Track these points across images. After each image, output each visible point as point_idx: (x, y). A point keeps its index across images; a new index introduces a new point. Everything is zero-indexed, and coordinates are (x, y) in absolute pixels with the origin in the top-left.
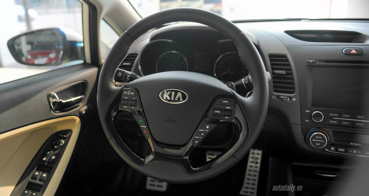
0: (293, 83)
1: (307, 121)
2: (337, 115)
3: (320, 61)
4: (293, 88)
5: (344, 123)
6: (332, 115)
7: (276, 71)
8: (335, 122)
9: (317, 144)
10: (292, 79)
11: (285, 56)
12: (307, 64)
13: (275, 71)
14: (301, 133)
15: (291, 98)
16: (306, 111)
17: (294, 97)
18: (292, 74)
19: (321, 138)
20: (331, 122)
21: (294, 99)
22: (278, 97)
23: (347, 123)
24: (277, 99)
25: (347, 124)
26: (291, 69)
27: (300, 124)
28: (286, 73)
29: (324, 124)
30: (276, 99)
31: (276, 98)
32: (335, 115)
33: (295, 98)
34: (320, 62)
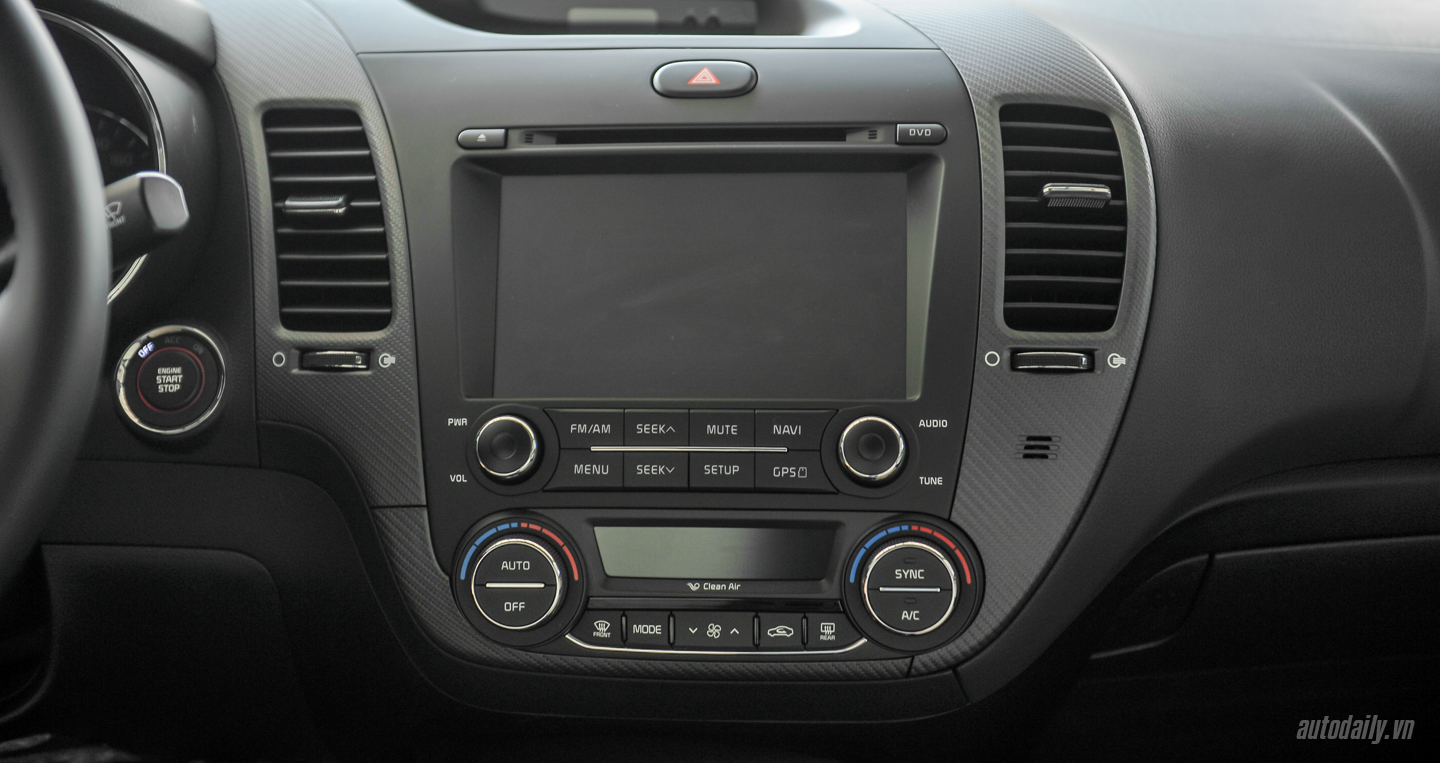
0: (383, 269)
1: (460, 478)
2: (607, 429)
3: (531, 133)
4: (385, 297)
5: (643, 470)
6: (582, 429)
7: (295, 204)
8: (597, 470)
9: (511, 607)
10: (381, 242)
11: (350, 115)
12: (462, 152)
13: (288, 203)
14: (434, 557)
15: (368, 353)
16: (450, 421)
17: (388, 346)
18: (378, 216)
19: (526, 565)
20: (578, 469)
21: (388, 360)
22: (305, 352)
23: (661, 470)
24: (302, 368)
25: (659, 476)
26: (373, 190)
27: (425, 503)
28: (351, 211)
29: (544, 491)
30: (295, 371)
31: (295, 360)
32: (596, 429)
33: (392, 354)
34: (529, 140)
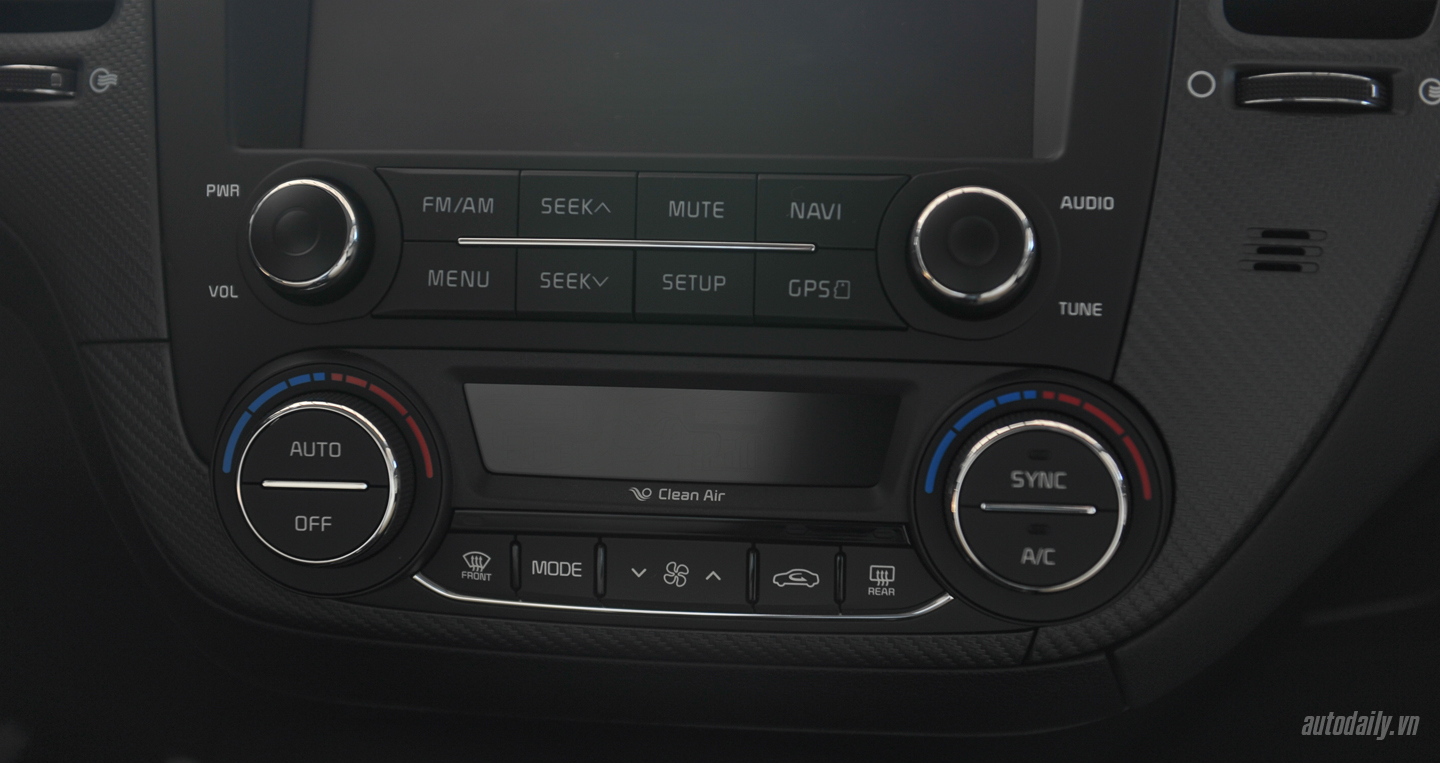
1: (225, 291)
2: (487, 205)
5: (551, 280)
6: (443, 204)
8: (469, 279)
9: (305, 523)
14: (182, 432)
15: (71, 67)
16: (210, 189)
17: (105, 55)
19: (334, 449)
20: (435, 278)
23: (583, 280)
25: (580, 292)
27: (165, 336)
32: (468, 205)
